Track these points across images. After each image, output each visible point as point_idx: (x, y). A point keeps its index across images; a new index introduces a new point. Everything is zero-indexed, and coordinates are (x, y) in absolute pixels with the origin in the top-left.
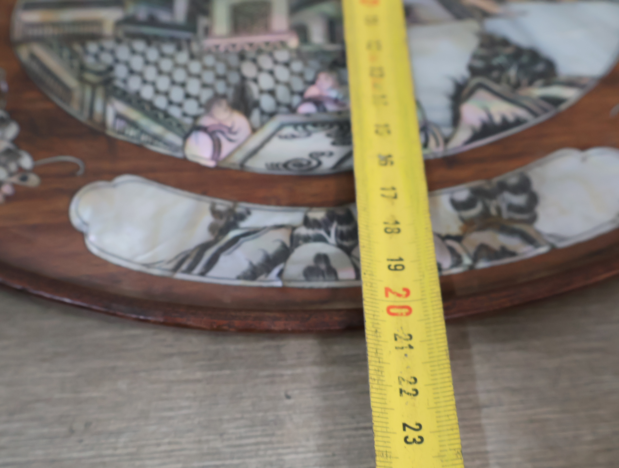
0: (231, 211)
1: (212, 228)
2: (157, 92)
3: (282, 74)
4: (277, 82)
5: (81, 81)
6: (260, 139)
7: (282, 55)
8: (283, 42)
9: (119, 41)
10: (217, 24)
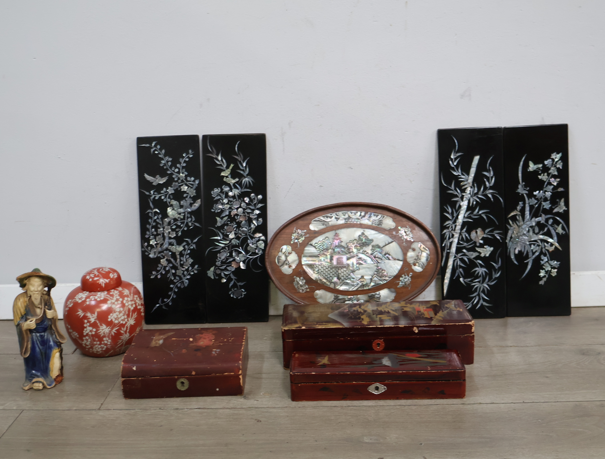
0: (337, 296)
2: (325, 275)
3: (345, 273)
5: (314, 273)
6: (341, 284)
7: (345, 269)
8: (345, 267)
9: (319, 265)
10: (335, 262)
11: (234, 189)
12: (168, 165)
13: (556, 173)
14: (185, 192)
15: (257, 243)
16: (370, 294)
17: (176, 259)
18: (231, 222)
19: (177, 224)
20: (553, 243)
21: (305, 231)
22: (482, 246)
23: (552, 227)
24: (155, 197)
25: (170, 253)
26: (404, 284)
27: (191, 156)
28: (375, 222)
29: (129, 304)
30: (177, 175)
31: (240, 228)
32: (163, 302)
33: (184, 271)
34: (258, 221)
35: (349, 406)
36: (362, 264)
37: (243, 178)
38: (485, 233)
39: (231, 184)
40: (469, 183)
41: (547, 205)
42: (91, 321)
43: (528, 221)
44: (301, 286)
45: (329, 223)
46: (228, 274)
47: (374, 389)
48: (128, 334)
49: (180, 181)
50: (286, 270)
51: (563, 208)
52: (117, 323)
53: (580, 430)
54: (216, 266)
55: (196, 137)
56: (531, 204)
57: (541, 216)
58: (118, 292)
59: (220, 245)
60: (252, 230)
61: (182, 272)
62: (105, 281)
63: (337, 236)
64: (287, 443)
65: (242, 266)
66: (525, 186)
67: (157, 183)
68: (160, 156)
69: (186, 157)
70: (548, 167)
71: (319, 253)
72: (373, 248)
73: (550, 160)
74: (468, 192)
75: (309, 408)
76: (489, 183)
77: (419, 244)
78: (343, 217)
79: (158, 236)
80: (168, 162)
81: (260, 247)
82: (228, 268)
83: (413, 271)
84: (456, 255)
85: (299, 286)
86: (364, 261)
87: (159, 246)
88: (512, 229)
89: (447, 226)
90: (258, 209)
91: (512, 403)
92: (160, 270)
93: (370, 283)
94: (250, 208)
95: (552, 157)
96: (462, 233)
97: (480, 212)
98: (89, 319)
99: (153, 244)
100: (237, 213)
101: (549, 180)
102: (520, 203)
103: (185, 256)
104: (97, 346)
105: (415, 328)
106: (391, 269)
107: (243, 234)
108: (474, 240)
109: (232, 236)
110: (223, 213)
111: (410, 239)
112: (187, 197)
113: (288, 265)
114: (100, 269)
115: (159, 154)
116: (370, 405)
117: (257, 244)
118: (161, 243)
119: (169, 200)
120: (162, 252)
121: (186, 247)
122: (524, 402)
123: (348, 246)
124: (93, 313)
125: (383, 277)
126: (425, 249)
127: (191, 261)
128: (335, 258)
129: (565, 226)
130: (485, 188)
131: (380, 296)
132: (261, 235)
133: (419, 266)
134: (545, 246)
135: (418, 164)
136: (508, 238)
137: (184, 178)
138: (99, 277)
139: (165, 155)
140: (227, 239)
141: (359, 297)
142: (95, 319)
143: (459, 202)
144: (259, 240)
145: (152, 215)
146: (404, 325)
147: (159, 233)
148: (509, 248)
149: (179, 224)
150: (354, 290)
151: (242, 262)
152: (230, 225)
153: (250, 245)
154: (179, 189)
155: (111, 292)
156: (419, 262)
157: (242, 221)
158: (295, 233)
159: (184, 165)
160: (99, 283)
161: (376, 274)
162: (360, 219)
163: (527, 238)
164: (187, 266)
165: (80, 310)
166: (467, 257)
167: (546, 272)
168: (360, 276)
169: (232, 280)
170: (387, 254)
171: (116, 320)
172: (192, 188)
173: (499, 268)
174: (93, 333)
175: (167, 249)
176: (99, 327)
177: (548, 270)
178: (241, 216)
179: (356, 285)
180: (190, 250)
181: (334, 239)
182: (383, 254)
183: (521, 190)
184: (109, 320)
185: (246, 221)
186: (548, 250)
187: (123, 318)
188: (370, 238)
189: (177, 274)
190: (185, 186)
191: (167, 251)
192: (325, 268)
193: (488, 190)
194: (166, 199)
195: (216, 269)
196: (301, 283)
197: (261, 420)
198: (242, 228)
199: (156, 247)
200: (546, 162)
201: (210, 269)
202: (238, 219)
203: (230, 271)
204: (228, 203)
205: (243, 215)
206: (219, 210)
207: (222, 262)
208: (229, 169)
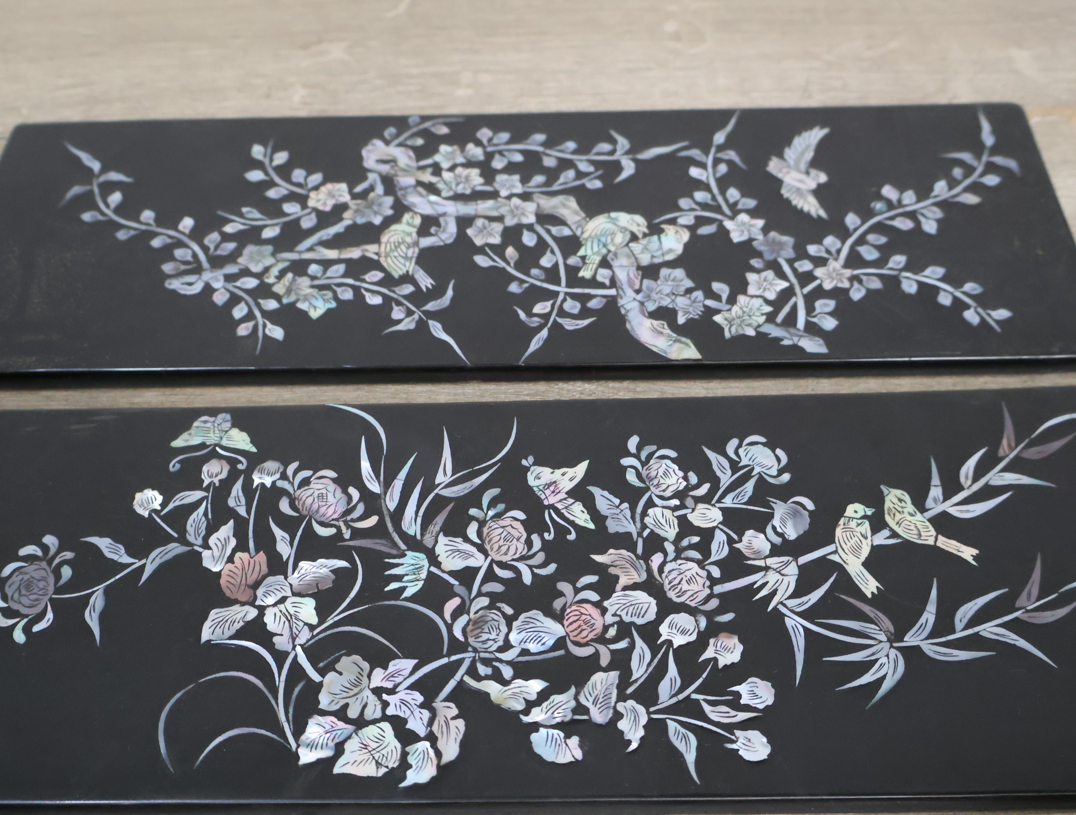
11: (792, 570)
15: (386, 726)
18: (551, 551)
25: (377, 222)
37: (888, 624)
46: (183, 532)
49: (806, 266)
54: (256, 460)
60: (492, 688)
65: (225, 618)
80: (913, 216)
82: (226, 530)
87: (427, 177)
90: (655, 729)
94: (660, 672)
100: (619, 587)
103: (350, 281)
107: (461, 622)
109: (454, 552)
117: (374, 722)
118: (441, 186)
121: (406, 289)
132: (451, 751)
137: (827, 286)
140: (436, 526)
144: (406, 737)
151: (253, 613)
152: (529, 543)
153: (378, 673)
154: (756, 263)
157: (559, 617)
164: (291, 289)
169: (139, 550)
172: (771, 318)
175: (400, 209)
178: (595, 613)
185: (560, 643)
189: (251, 249)
190: (779, 289)
191: (392, 207)
198: (510, 620)
201: (242, 429)
202: (577, 591)
203: (206, 539)
204: (685, 527)
205: (606, 628)
206: (639, 475)
207: (273, 494)
208: (933, 533)
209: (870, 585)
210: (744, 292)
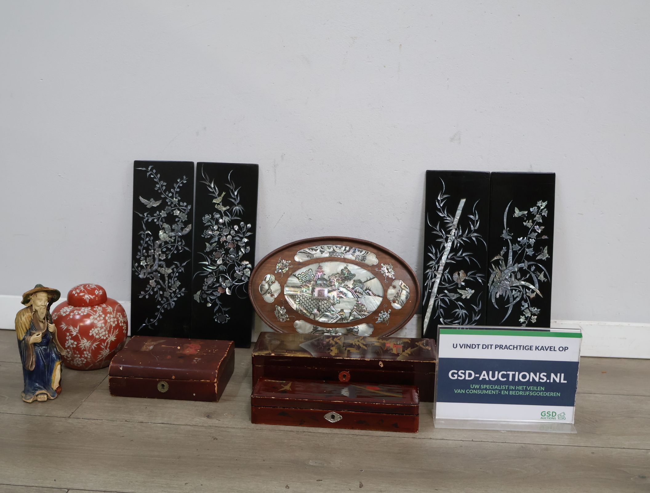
0: (316, 327)
1: (313, 329)
2: (306, 306)
3: (325, 305)
4: (324, 307)
5: (295, 303)
6: (321, 316)
7: (325, 302)
8: (326, 299)
9: (301, 296)
10: (316, 294)
11: (225, 217)
12: (163, 190)
13: (541, 221)
14: (177, 216)
15: (244, 270)
16: (348, 328)
17: (164, 281)
18: (220, 248)
19: (168, 246)
20: (535, 290)
21: (290, 261)
22: (463, 288)
23: (534, 273)
24: (148, 219)
25: (159, 275)
26: (382, 320)
27: (185, 182)
28: (359, 257)
29: (111, 320)
30: (170, 199)
31: (228, 255)
32: (149, 321)
33: (171, 293)
34: (246, 249)
35: (304, 432)
36: (343, 298)
37: (234, 206)
38: (467, 275)
39: (222, 211)
40: (454, 225)
41: (530, 252)
42: (73, 334)
43: (511, 266)
44: (282, 315)
45: (313, 256)
46: (214, 299)
47: (330, 418)
48: (108, 349)
49: (173, 205)
50: (269, 299)
51: (546, 255)
52: (97, 338)
53: (517, 469)
54: (202, 290)
55: (192, 164)
56: (514, 250)
57: (524, 262)
58: (101, 308)
59: (208, 270)
60: (240, 257)
61: (169, 294)
62: (89, 297)
63: (320, 269)
64: (237, 460)
65: (228, 292)
66: (510, 232)
67: (151, 206)
68: (155, 180)
69: (180, 182)
70: (534, 214)
71: (301, 284)
72: (355, 283)
73: (536, 208)
74: (453, 234)
75: (266, 431)
76: (474, 227)
77: (401, 282)
78: (328, 250)
79: (149, 257)
80: (162, 186)
81: (246, 274)
82: (214, 293)
83: (392, 308)
84: (437, 295)
85: (280, 314)
86: (345, 295)
87: (149, 267)
88: (494, 273)
89: (430, 266)
90: (246, 237)
91: (461, 440)
92: (149, 291)
93: (350, 317)
94: (239, 236)
95: (537, 205)
96: (444, 274)
97: (463, 255)
98: (72, 332)
99: (144, 265)
100: (226, 240)
101: (534, 227)
102: (504, 248)
103: (173, 279)
104: (77, 359)
105: (380, 363)
106: (371, 304)
107: (230, 261)
108: (457, 282)
109: (219, 262)
110: (213, 239)
111: (392, 276)
112: (179, 221)
113: (271, 294)
114: (87, 285)
115: (154, 177)
116: (324, 432)
117: (243, 272)
118: (151, 264)
119: (161, 223)
120: (152, 273)
121: (175, 269)
122: (472, 440)
123: (330, 279)
124: (75, 326)
125: (362, 312)
126: (406, 287)
127: (178, 283)
128: (317, 289)
129: (547, 273)
130: (470, 231)
131: (359, 330)
132: (248, 263)
133: (398, 304)
134: (526, 292)
135: (406, 203)
136: (490, 282)
137: (177, 203)
138: (84, 293)
139: (160, 179)
140: (215, 265)
141: (337, 330)
142: (76, 333)
143: (443, 243)
144: (246, 268)
145: (144, 237)
146: (370, 359)
147: (149, 254)
148: (490, 292)
149: (170, 247)
150: (333, 322)
151: (227, 288)
152: (219, 252)
153: (237, 272)
154: (171, 213)
155: (95, 308)
156: (399, 299)
157: (230, 248)
158: (280, 263)
159: (178, 190)
160: (84, 298)
161: (356, 309)
162: (345, 253)
163: (509, 283)
164: (174, 288)
165: (63, 323)
166: (449, 298)
167: (526, 318)
168: (339, 310)
169: (217, 305)
170: (368, 289)
171: (96, 335)
172: (183, 212)
173: (479, 310)
174: (75, 346)
175: (156, 271)
176: (80, 341)
177: (528, 317)
178: (230, 244)
179: (335, 318)
180: (179, 273)
181: (317, 271)
182: (364, 289)
183: (505, 235)
184: (91, 334)
185: (234, 248)
186: (529, 297)
187: (104, 333)
188: (352, 272)
189: (165, 295)
190: (177, 210)
192: (306, 299)
193: (473, 233)
194: (159, 222)
195: (203, 293)
196: (282, 313)
197: (217, 438)
198: (230, 255)
199: (146, 267)
200: (531, 210)
201: (197, 292)
202: (226, 246)
203: (215, 296)
204: (217, 230)
205: (232, 242)
206: (209, 236)
207: (209, 287)
208: (220, 197)
209: (228, 207)
210: (178, 216)
